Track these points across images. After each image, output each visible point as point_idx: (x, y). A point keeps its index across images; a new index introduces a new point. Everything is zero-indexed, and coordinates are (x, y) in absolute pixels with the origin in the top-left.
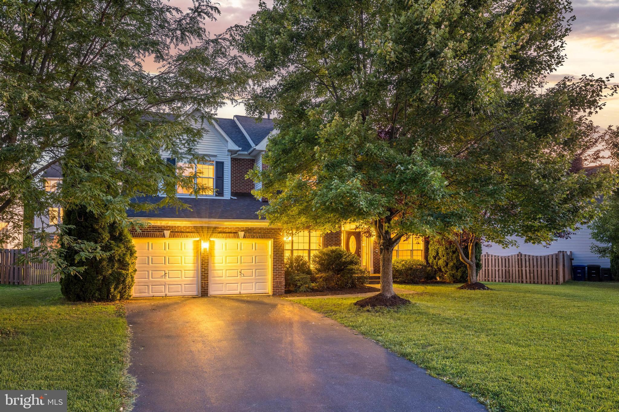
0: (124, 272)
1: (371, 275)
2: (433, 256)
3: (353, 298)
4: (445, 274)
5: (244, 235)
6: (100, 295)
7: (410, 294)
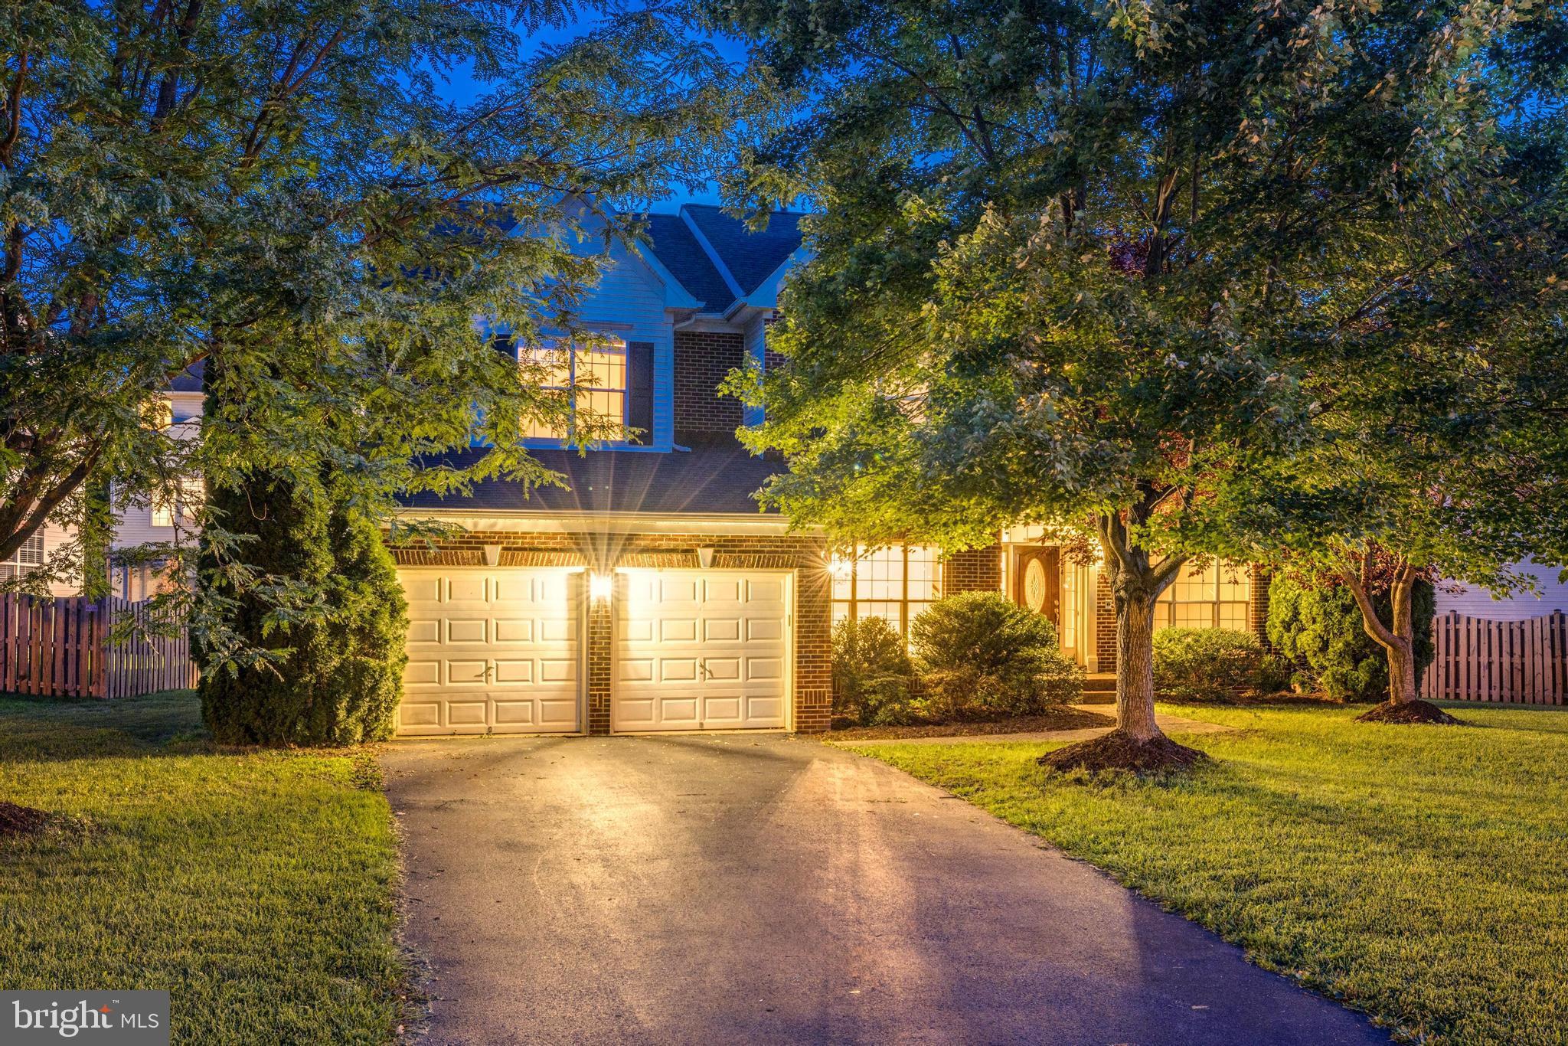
0: (373, 663)
1: (1089, 677)
2: (1283, 622)
3: (1037, 745)
4: (1319, 674)
5: (714, 558)
6: (308, 728)
7: (1208, 735)
